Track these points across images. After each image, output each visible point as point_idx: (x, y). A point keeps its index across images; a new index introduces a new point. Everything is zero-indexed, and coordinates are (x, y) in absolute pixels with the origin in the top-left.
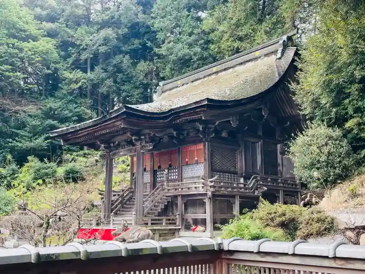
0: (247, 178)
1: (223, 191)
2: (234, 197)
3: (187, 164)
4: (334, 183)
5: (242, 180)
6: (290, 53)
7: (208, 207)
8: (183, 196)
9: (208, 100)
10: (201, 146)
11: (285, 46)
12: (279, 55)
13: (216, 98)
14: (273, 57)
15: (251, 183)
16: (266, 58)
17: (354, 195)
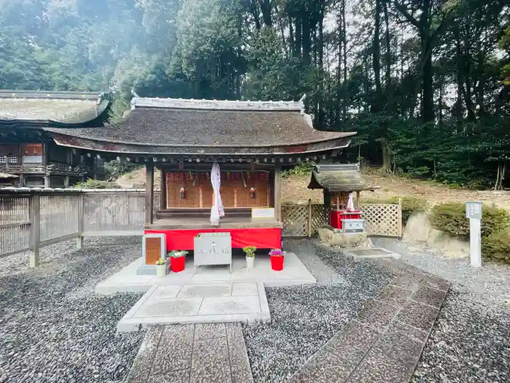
0: (73, 166)
1: (57, 173)
2: (65, 176)
3: (26, 155)
4: (123, 173)
5: (70, 167)
6: (106, 103)
7: (46, 182)
8: (24, 174)
9: (49, 121)
10: (40, 145)
11: (103, 99)
12: (98, 103)
13: (55, 120)
14: (95, 102)
15: (77, 169)
16: (89, 101)
17: (131, 178)
